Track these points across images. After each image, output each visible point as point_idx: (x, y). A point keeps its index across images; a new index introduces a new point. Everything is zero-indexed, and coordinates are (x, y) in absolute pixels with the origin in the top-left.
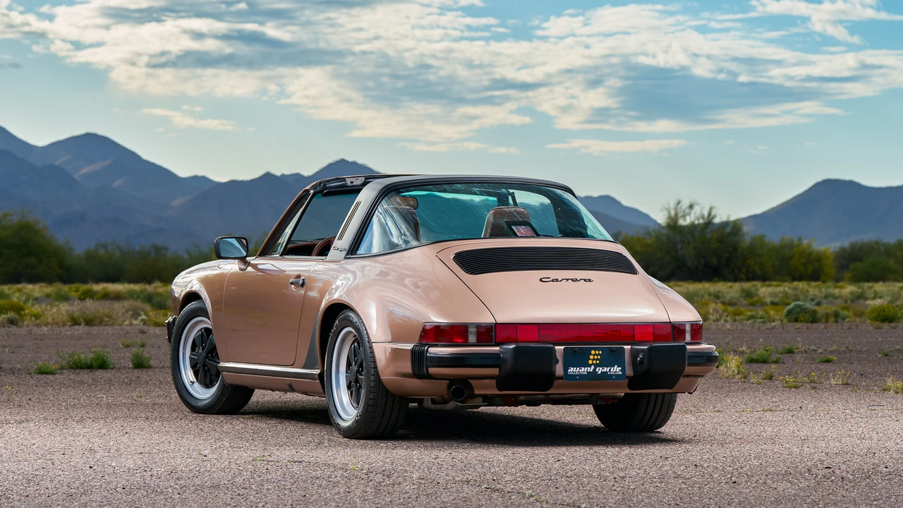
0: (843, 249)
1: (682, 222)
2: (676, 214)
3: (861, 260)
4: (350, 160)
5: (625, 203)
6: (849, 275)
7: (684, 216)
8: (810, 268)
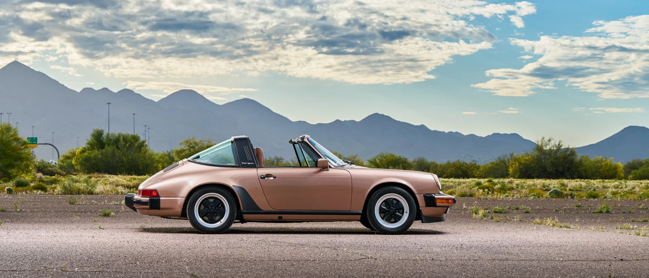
0: (629, 163)
1: (544, 148)
2: (542, 144)
3: (637, 169)
4: (381, 113)
5: (524, 137)
6: (631, 176)
7: (546, 145)
8: (610, 173)
